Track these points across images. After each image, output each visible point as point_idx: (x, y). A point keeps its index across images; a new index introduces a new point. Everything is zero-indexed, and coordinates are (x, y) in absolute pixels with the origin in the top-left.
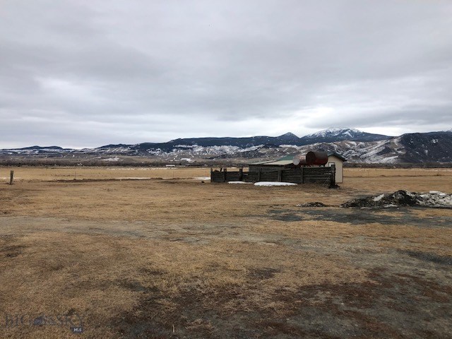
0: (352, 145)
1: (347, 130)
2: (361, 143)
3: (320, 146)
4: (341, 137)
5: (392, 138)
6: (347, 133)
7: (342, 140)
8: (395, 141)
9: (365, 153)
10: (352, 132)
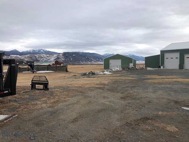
0: (44, 56)
1: (42, 50)
2: (48, 55)
3: (30, 56)
4: (39, 52)
5: (60, 53)
6: (42, 51)
7: (40, 54)
8: (61, 55)
9: (50, 59)
10: (44, 51)
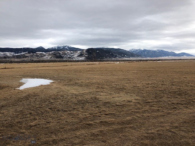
0: (68, 52)
2: (72, 52)
3: (54, 53)
5: (83, 50)
6: (66, 47)
7: (64, 50)
9: (73, 56)
10: (68, 47)
